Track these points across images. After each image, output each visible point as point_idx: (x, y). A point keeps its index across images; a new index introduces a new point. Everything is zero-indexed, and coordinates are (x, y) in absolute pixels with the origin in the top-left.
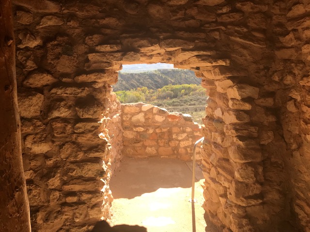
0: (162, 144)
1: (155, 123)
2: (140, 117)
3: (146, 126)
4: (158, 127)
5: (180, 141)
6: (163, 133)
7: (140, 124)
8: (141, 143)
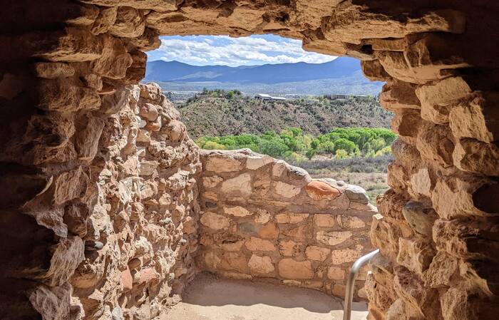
0: (288, 253)
1: (274, 199)
2: (242, 184)
3: (254, 205)
4: (283, 210)
5: (332, 248)
6: (293, 227)
7: (239, 199)
8: (240, 243)
